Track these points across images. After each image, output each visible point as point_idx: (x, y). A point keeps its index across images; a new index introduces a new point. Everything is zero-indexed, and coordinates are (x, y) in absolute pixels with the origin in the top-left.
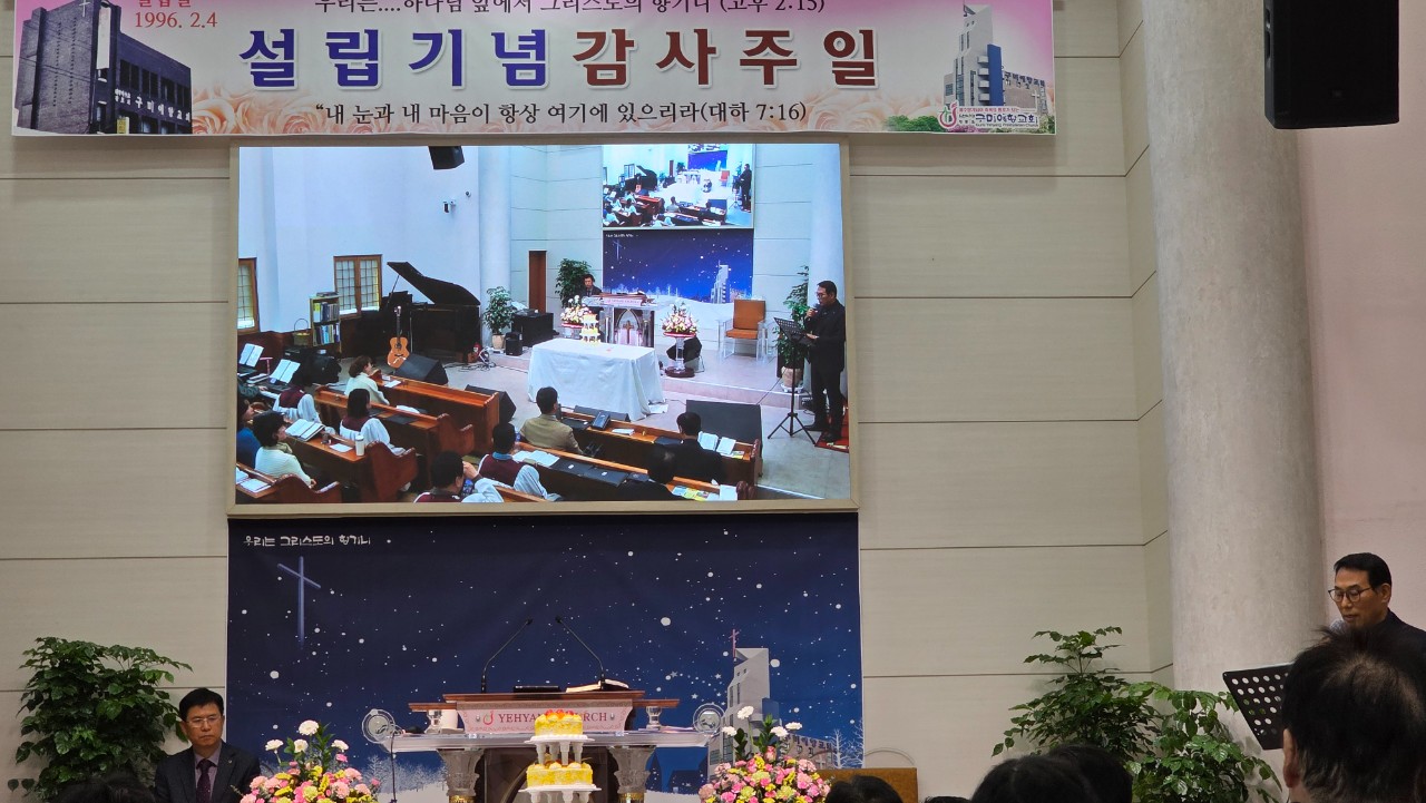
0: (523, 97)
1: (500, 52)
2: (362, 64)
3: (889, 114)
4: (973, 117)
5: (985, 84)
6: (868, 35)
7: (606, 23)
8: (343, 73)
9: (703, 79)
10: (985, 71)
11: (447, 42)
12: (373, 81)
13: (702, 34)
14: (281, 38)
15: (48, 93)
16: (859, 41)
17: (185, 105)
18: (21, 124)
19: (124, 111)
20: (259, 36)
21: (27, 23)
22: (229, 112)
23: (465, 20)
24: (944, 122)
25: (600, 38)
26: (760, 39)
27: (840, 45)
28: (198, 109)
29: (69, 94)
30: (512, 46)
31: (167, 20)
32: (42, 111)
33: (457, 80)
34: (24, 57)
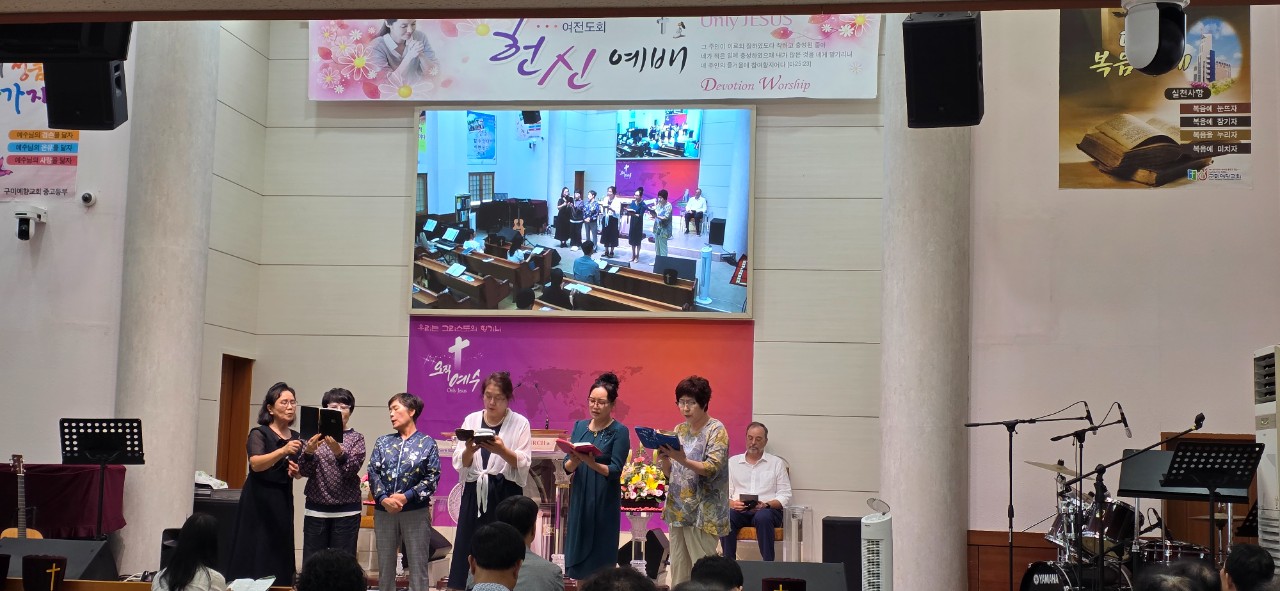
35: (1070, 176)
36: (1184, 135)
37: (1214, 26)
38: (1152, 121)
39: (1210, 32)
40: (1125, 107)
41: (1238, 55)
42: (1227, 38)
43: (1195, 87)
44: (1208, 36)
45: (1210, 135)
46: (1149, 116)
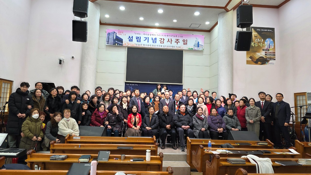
0: (154, 44)
1: (152, 40)
2: (139, 40)
3: (188, 48)
4: (196, 48)
5: (198, 45)
6: (187, 40)
7: (162, 37)
8: (137, 40)
9: (171, 43)
10: (198, 44)
11: (147, 38)
12: (140, 42)
13: (171, 39)
14: (132, 37)
15: (109, 41)
16: (186, 41)
17: (123, 43)
18: (107, 44)
19: (117, 43)
20: (130, 37)
21: (108, 34)
22: (126, 44)
23: (149, 36)
24: (193, 49)
25: (162, 39)
26: (177, 40)
27: (184, 41)
28: (124, 43)
29: (111, 41)
30: (153, 39)
31: (121, 34)
32: (109, 42)
33: (148, 42)
34: (107, 37)
35: (248, 62)
36: (265, 57)
37: (270, 40)
38: (261, 54)
39: (269, 40)
40: (256, 52)
41: (273, 44)
42: (272, 42)
43: (267, 49)
44: (269, 41)
45: (269, 57)
46: (260, 53)
